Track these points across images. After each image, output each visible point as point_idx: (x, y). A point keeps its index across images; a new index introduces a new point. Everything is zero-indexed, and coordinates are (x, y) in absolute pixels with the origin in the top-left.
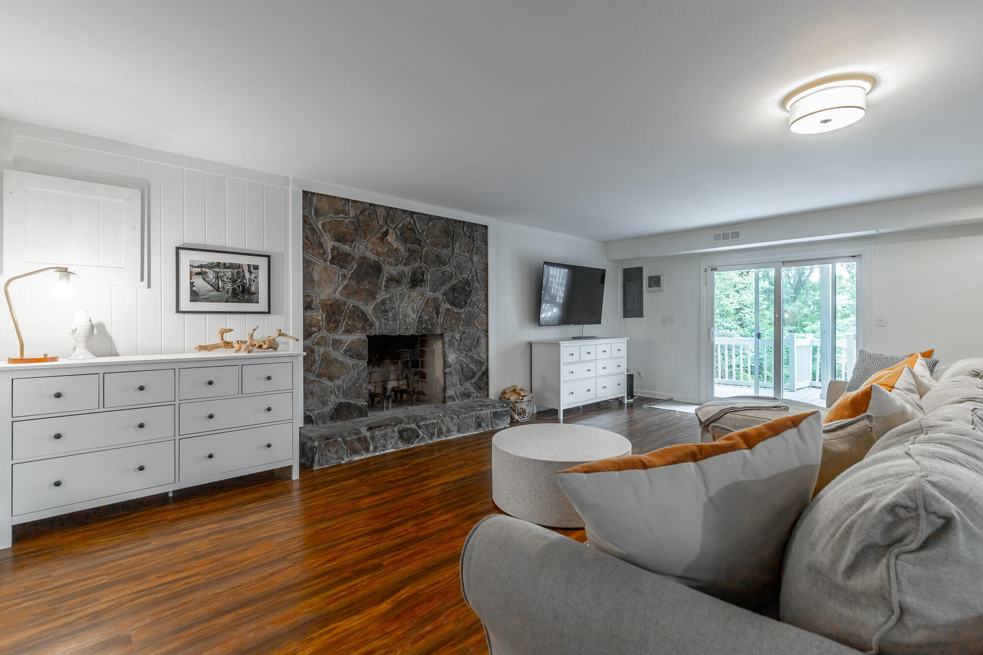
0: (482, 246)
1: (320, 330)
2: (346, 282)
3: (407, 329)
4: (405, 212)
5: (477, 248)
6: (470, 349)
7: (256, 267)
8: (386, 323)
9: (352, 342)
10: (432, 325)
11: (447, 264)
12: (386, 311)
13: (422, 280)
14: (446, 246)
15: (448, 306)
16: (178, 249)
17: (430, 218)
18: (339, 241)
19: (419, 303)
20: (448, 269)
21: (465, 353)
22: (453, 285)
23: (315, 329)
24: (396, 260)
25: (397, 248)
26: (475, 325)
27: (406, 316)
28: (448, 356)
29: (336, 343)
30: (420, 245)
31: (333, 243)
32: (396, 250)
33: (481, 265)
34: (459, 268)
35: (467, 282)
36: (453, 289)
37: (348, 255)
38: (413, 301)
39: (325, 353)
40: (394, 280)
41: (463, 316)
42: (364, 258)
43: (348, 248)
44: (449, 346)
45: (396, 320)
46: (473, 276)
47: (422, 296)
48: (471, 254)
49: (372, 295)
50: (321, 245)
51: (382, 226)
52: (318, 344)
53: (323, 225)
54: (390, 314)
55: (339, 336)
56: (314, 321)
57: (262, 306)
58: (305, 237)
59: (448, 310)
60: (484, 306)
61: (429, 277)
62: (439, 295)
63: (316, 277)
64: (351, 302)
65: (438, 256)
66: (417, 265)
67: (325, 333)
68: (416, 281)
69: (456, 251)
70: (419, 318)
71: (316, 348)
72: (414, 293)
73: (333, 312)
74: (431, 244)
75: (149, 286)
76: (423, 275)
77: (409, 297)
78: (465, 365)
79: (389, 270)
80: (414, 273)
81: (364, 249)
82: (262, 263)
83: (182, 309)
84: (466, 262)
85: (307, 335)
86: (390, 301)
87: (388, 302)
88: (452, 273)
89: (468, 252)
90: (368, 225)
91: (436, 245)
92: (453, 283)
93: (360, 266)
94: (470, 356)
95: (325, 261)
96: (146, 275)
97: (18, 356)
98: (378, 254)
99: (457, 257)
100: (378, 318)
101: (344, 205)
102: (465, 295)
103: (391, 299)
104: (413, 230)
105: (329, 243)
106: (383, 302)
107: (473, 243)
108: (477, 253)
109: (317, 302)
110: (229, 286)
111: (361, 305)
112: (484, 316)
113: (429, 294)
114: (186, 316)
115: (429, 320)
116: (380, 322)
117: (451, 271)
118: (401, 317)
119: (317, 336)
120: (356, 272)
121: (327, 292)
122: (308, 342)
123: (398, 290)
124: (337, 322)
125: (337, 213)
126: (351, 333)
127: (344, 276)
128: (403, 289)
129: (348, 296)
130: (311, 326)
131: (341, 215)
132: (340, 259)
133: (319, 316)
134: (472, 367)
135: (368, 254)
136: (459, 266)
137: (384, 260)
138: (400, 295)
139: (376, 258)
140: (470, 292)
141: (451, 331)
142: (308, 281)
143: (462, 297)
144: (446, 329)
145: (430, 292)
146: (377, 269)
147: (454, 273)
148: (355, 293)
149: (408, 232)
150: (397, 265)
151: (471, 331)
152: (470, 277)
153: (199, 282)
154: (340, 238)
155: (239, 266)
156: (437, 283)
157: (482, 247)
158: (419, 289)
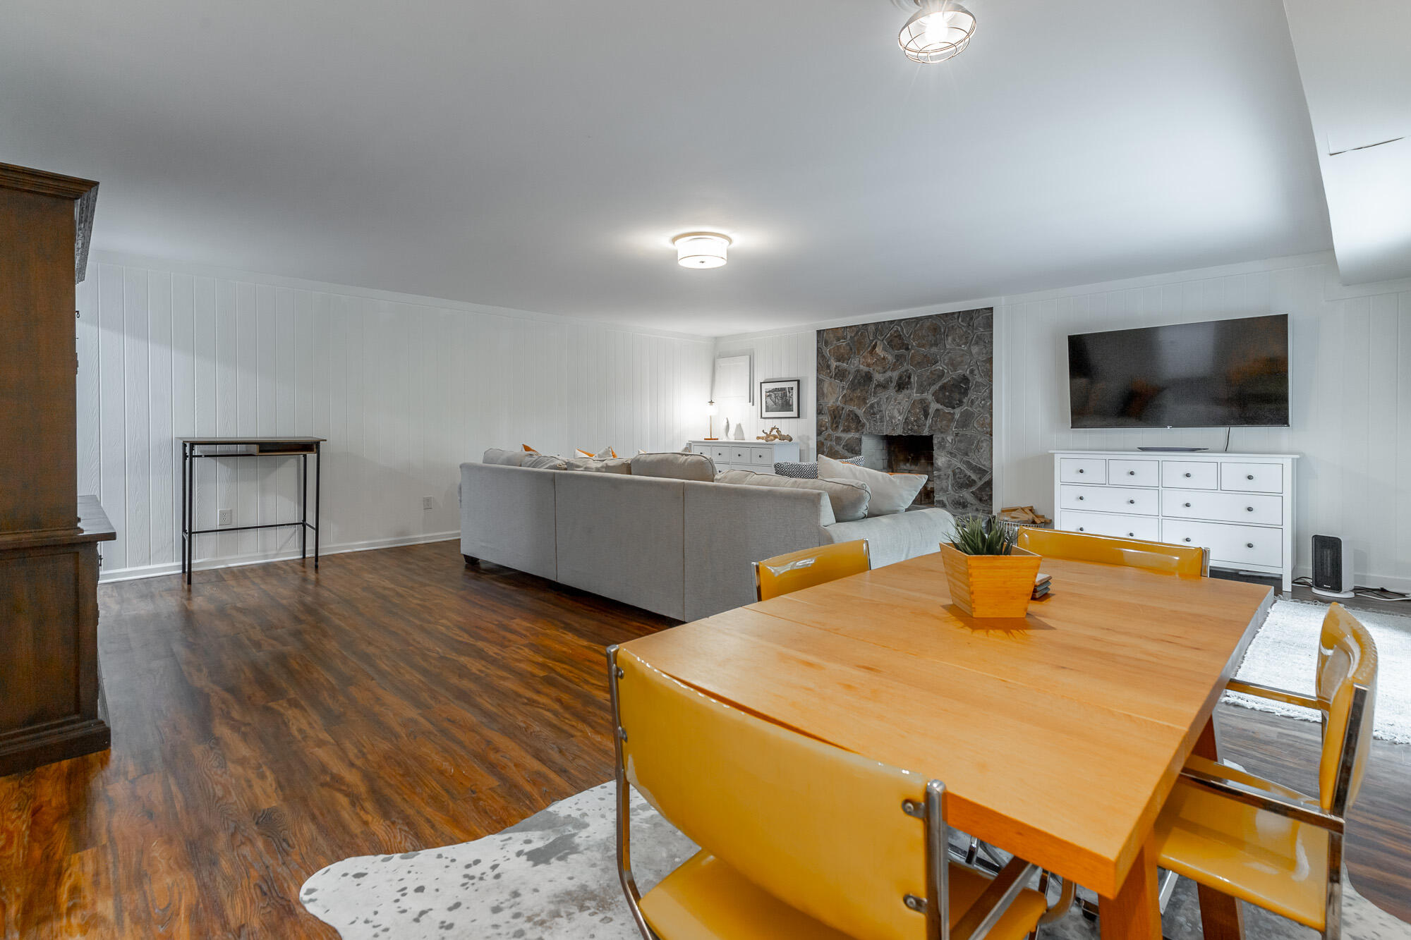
0: (986, 333)
1: (827, 429)
2: (845, 391)
3: (893, 429)
4: (892, 322)
5: (977, 336)
6: (967, 454)
7: (792, 389)
8: (874, 425)
9: (849, 439)
10: (919, 426)
11: (937, 362)
12: (874, 414)
13: (909, 383)
14: (936, 345)
15: (939, 406)
16: (761, 383)
17: (918, 319)
18: (839, 361)
19: (906, 404)
20: (939, 367)
21: (958, 456)
22: (945, 383)
23: (823, 429)
24: (884, 368)
25: (884, 357)
26: (975, 427)
27: (892, 417)
28: (936, 459)
29: (838, 439)
30: (907, 349)
31: (835, 364)
32: (884, 358)
33: (984, 355)
34: (952, 364)
35: (965, 379)
36: (943, 388)
37: (846, 370)
38: (899, 403)
39: (831, 446)
40: (883, 386)
41: (957, 417)
42: (858, 371)
43: (845, 364)
44: (938, 449)
45: (883, 421)
46: (972, 372)
47: (909, 398)
48: (970, 346)
49: (864, 400)
50: (828, 367)
51: (873, 341)
52: (826, 439)
53: (829, 351)
54: (878, 417)
55: (839, 434)
56: (824, 423)
57: (794, 413)
58: (818, 363)
59: (937, 410)
60: (988, 404)
61: (916, 378)
62: (929, 396)
63: (825, 391)
64: (849, 408)
65: (925, 356)
66: (903, 369)
67: (830, 431)
68: (902, 385)
69: (948, 346)
70: (906, 419)
71: (825, 442)
72: (900, 396)
73: (836, 415)
74: (919, 345)
75: (753, 405)
76: (909, 378)
77: (896, 400)
78: (957, 471)
79: (878, 377)
80: (900, 378)
81: (857, 364)
82: (794, 385)
83: (763, 416)
84: (962, 356)
85: (819, 433)
86: (878, 404)
87: (876, 406)
88: (943, 370)
89: (965, 344)
90: (860, 343)
91: (923, 346)
92: (945, 381)
93: (855, 378)
94: (967, 461)
95: (831, 377)
96: (751, 400)
97: (709, 438)
98: (868, 365)
99: (948, 353)
100: (867, 419)
101: (843, 332)
102: (960, 393)
103: (878, 403)
104: (899, 336)
105: (834, 364)
106: (872, 406)
107: (973, 332)
108: (977, 343)
109: (825, 410)
110: (780, 402)
111: (855, 408)
112: (988, 415)
113: (916, 396)
114: (767, 420)
115: (915, 421)
116: (870, 423)
117: (941, 368)
118: (888, 419)
119: (825, 434)
120: (852, 382)
121: (832, 401)
122: (821, 438)
123: (883, 395)
124: (838, 424)
125: (838, 340)
126: (847, 432)
127: (843, 388)
128: (892, 392)
129: (845, 403)
130: (821, 426)
131: (841, 341)
132: (841, 375)
133: (826, 419)
134: (969, 474)
135: (861, 366)
136: (953, 365)
137: (874, 370)
138: (887, 399)
139: (866, 369)
140: (967, 390)
141: (942, 432)
142: (820, 394)
143: (957, 396)
144: (934, 431)
145: (916, 393)
146: (868, 377)
147: (946, 371)
148: (851, 399)
149: (897, 339)
150: (884, 372)
151: (969, 433)
152: (968, 372)
153: (769, 400)
154: (840, 359)
155: (784, 389)
156: (925, 383)
157: (984, 335)
158: (906, 392)
